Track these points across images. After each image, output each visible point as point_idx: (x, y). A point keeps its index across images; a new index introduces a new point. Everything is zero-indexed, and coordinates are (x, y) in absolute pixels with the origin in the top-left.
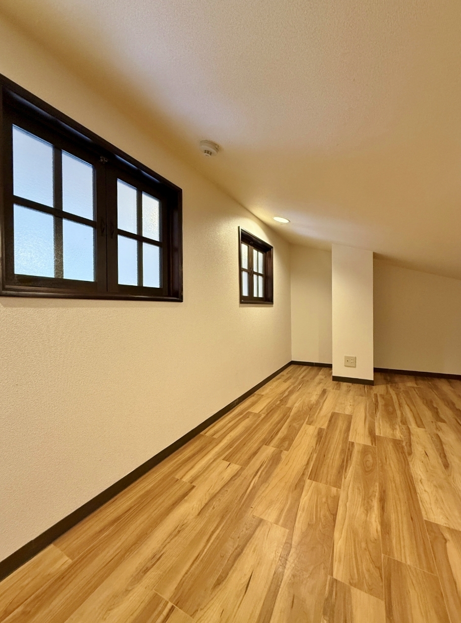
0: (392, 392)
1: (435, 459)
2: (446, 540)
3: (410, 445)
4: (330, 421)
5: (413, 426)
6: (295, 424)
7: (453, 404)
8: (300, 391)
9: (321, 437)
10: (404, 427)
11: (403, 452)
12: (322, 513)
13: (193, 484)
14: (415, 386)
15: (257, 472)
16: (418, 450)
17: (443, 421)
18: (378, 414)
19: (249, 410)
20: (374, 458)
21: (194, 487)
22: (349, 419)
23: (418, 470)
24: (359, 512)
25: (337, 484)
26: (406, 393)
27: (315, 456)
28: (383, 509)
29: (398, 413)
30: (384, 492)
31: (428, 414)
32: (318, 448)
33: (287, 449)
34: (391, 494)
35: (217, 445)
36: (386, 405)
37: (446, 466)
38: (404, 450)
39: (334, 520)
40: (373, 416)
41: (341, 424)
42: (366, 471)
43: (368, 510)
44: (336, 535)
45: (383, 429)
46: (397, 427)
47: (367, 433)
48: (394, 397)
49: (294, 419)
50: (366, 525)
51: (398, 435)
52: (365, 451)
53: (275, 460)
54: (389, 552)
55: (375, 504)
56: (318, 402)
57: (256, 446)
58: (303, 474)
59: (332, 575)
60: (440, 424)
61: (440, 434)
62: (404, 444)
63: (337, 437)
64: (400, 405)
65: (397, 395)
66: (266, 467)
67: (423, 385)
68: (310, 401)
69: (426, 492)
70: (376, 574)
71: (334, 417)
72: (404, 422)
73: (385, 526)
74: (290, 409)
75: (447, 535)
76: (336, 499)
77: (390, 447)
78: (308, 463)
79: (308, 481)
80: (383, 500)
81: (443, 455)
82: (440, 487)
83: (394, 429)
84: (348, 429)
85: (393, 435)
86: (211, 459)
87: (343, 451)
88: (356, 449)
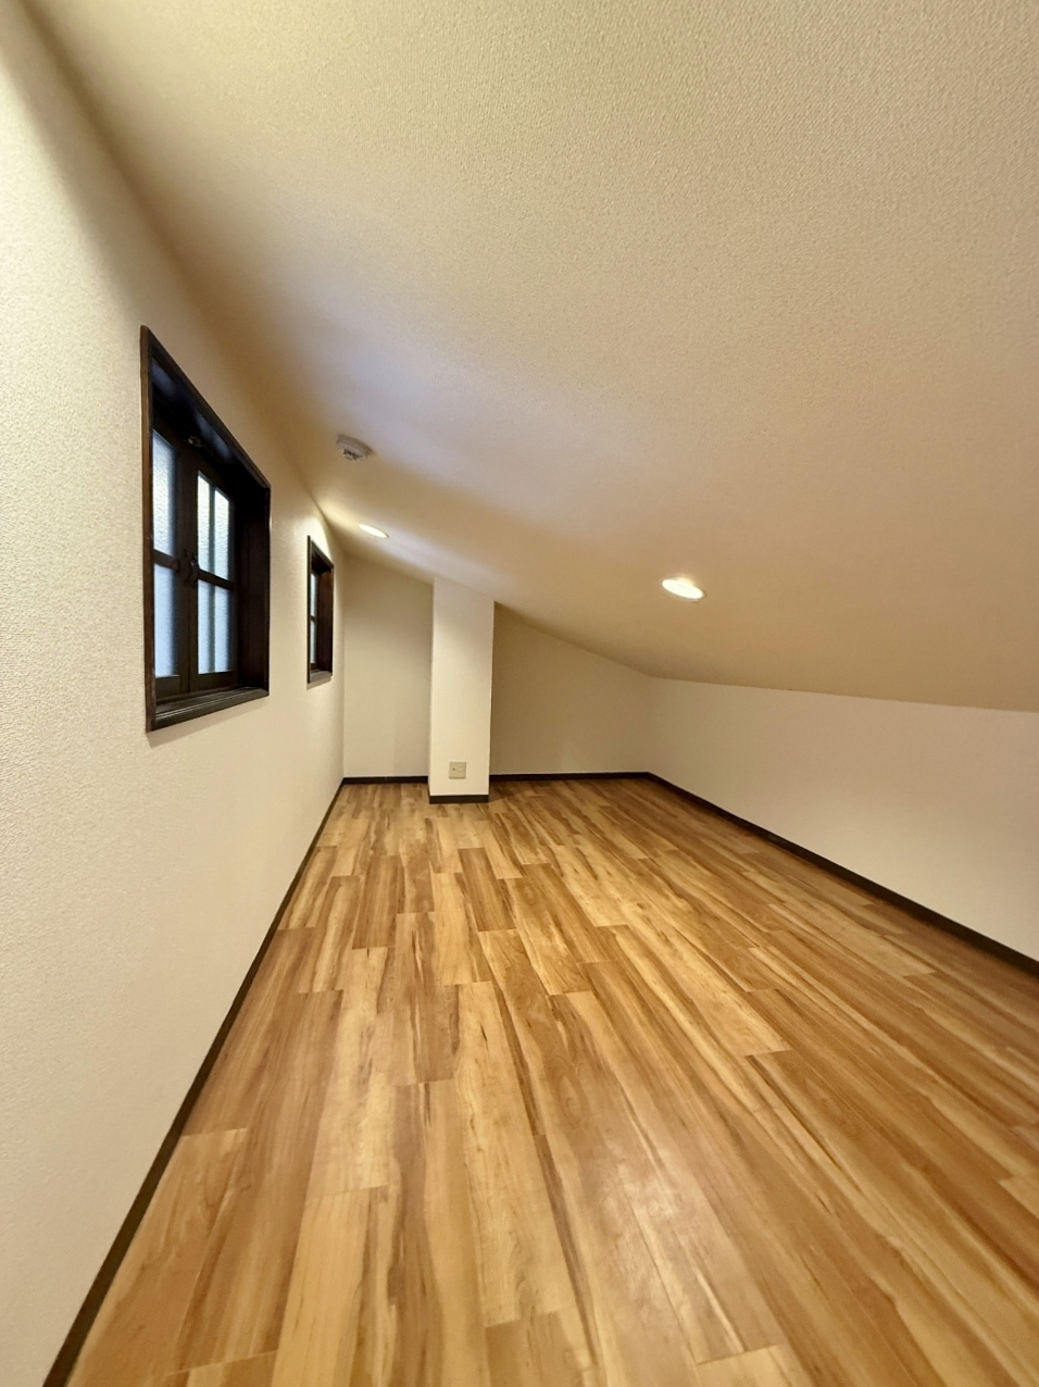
0: (514, 808)
1: (584, 874)
2: (614, 935)
3: (559, 867)
4: (462, 861)
5: (553, 845)
6: (418, 877)
7: (580, 811)
8: (392, 827)
9: (462, 882)
10: (544, 848)
11: (556, 876)
12: (512, 955)
13: (338, 988)
14: (535, 795)
15: (414, 946)
16: (567, 869)
17: (578, 833)
18: (513, 839)
19: (332, 875)
20: (532, 889)
21: (341, 992)
22: (482, 852)
23: (575, 889)
24: (544, 942)
25: (511, 925)
26: (530, 805)
27: (470, 906)
28: (561, 931)
29: (532, 832)
30: (556, 916)
31: (561, 828)
32: (468, 897)
33: (432, 909)
34: (562, 917)
35: (325, 935)
36: (515, 827)
37: (596, 877)
38: (554, 872)
39: (527, 957)
40: (507, 842)
41: (478, 863)
42: (532, 905)
43: (550, 937)
44: (535, 966)
45: (525, 857)
46: (539, 850)
47: (511, 863)
48: (519, 814)
49: (413, 872)
50: (555, 949)
51: (544, 859)
52: (519, 885)
53: (426, 926)
54: (580, 960)
55: (554, 930)
56: (430, 840)
57: (385, 919)
58: (470, 929)
59: (547, 994)
60: (577, 836)
61: (580, 847)
62: (553, 867)
63: (481, 877)
64: (529, 822)
65: (521, 810)
66: (420, 936)
67: (542, 791)
68: (418, 841)
69: (588, 905)
70: (578, 978)
71: (463, 855)
72: (543, 843)
73: (569, 943)
74: (396, 858)
75: (614, 932)
76: (517, 938)
77: (541, 874)
78: (468, 917)
79: (480, 934)
80: (558, 925)
81: (589, 868)
82: (596, 897)
83: (536, 854)
84: (489, 867)
85: (539, 859)
86: (333, 955)
87: (497, 892)
88: (510, 886)
